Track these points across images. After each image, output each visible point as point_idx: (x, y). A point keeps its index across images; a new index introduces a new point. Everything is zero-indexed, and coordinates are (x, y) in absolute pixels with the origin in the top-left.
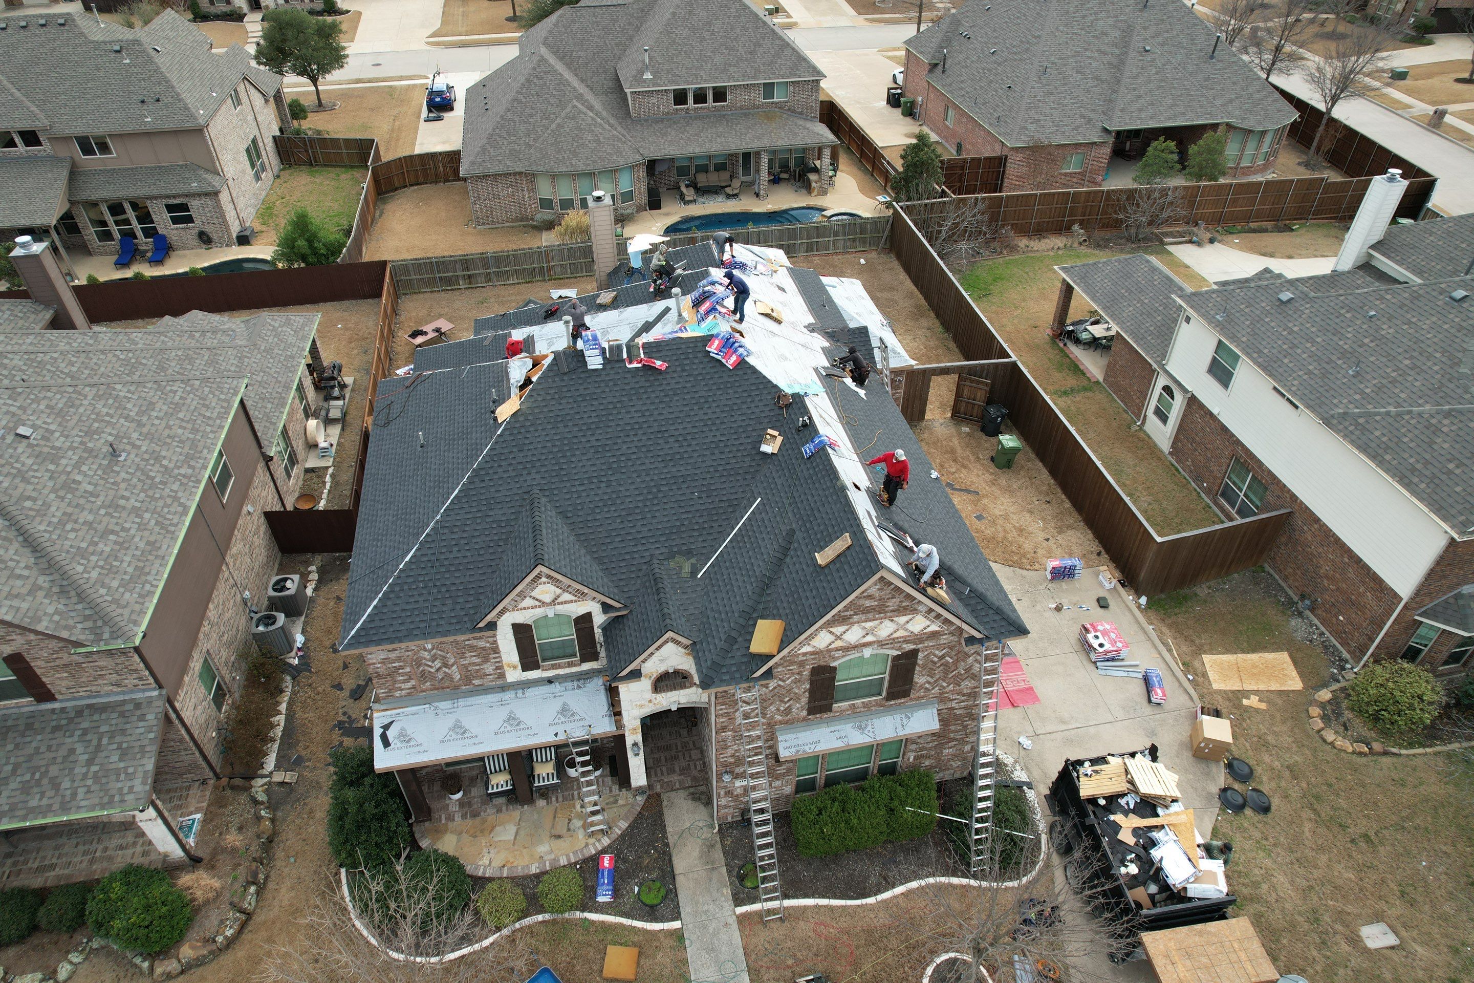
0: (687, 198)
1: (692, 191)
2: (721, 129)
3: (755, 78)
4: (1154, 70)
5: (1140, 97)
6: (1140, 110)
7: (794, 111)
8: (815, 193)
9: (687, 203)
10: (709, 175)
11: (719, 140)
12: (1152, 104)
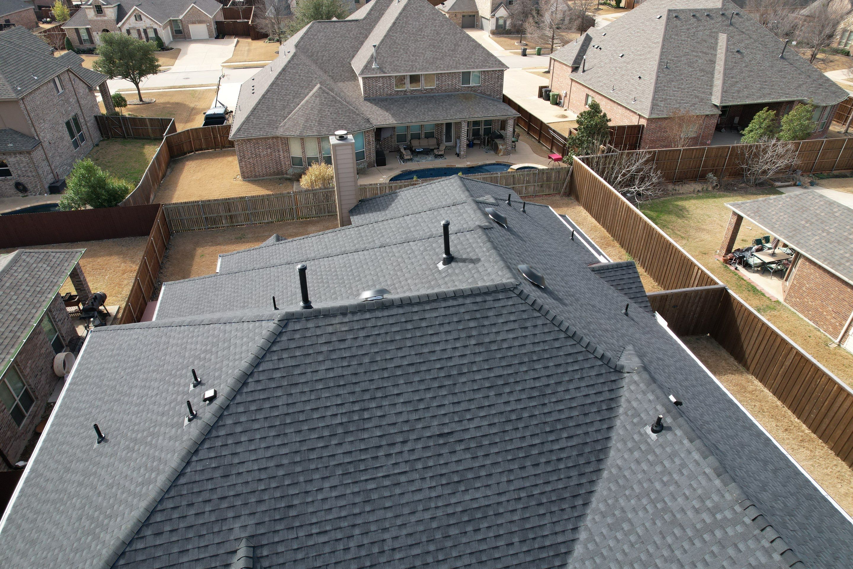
0: (406, 157)
1: (409, 152)
2: (431, 106)
3: (456, 68)
4: (744, 65)
5: (737, 82)
6: (739, 92)
7: (485, 94)
8: (501, 154)
9: (405, 161)
10: (421, 141)
11: (430, 113)
12: (746, 87)
